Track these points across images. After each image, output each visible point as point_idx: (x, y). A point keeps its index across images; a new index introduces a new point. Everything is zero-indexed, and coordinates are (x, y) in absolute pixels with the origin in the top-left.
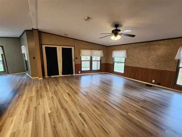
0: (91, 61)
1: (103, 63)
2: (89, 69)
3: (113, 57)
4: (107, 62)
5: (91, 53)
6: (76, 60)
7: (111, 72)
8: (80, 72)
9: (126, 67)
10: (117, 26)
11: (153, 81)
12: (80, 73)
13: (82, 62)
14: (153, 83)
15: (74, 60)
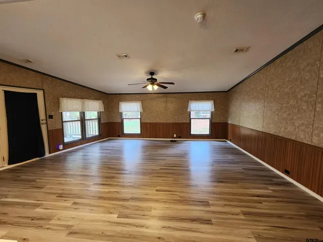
0: (83, 121)
1: (104, 122)
2: (80, 137)
3: (120, 111)
4: (111, 121)
5: (83, 104)
6: (49, 121)
7: (119, 136)
8: (61, 147)
9: (143, 125)
10: (152, 74)
11: (175, 136)
12: (63, 150)
13: (64, 123)
14: (175, 138)
15: (44, 122)
